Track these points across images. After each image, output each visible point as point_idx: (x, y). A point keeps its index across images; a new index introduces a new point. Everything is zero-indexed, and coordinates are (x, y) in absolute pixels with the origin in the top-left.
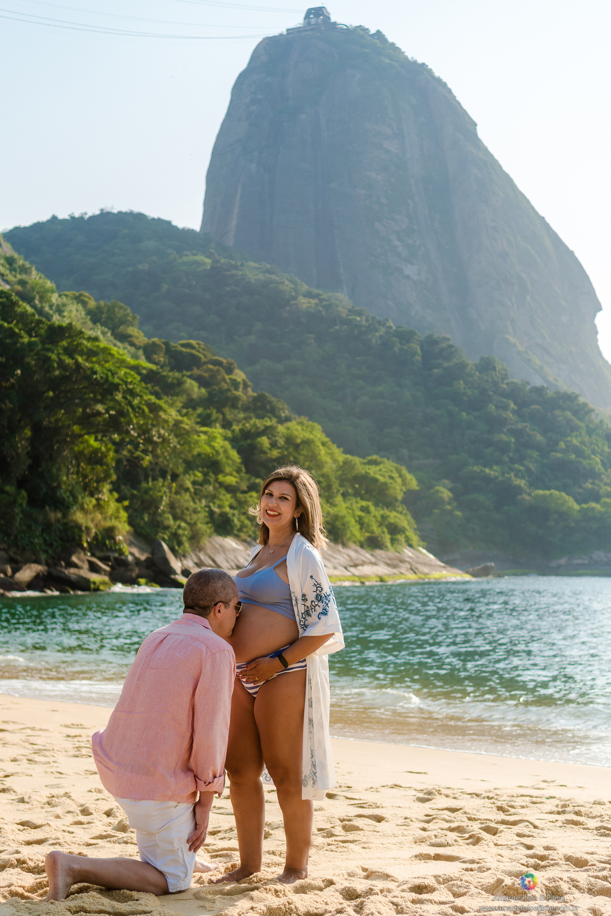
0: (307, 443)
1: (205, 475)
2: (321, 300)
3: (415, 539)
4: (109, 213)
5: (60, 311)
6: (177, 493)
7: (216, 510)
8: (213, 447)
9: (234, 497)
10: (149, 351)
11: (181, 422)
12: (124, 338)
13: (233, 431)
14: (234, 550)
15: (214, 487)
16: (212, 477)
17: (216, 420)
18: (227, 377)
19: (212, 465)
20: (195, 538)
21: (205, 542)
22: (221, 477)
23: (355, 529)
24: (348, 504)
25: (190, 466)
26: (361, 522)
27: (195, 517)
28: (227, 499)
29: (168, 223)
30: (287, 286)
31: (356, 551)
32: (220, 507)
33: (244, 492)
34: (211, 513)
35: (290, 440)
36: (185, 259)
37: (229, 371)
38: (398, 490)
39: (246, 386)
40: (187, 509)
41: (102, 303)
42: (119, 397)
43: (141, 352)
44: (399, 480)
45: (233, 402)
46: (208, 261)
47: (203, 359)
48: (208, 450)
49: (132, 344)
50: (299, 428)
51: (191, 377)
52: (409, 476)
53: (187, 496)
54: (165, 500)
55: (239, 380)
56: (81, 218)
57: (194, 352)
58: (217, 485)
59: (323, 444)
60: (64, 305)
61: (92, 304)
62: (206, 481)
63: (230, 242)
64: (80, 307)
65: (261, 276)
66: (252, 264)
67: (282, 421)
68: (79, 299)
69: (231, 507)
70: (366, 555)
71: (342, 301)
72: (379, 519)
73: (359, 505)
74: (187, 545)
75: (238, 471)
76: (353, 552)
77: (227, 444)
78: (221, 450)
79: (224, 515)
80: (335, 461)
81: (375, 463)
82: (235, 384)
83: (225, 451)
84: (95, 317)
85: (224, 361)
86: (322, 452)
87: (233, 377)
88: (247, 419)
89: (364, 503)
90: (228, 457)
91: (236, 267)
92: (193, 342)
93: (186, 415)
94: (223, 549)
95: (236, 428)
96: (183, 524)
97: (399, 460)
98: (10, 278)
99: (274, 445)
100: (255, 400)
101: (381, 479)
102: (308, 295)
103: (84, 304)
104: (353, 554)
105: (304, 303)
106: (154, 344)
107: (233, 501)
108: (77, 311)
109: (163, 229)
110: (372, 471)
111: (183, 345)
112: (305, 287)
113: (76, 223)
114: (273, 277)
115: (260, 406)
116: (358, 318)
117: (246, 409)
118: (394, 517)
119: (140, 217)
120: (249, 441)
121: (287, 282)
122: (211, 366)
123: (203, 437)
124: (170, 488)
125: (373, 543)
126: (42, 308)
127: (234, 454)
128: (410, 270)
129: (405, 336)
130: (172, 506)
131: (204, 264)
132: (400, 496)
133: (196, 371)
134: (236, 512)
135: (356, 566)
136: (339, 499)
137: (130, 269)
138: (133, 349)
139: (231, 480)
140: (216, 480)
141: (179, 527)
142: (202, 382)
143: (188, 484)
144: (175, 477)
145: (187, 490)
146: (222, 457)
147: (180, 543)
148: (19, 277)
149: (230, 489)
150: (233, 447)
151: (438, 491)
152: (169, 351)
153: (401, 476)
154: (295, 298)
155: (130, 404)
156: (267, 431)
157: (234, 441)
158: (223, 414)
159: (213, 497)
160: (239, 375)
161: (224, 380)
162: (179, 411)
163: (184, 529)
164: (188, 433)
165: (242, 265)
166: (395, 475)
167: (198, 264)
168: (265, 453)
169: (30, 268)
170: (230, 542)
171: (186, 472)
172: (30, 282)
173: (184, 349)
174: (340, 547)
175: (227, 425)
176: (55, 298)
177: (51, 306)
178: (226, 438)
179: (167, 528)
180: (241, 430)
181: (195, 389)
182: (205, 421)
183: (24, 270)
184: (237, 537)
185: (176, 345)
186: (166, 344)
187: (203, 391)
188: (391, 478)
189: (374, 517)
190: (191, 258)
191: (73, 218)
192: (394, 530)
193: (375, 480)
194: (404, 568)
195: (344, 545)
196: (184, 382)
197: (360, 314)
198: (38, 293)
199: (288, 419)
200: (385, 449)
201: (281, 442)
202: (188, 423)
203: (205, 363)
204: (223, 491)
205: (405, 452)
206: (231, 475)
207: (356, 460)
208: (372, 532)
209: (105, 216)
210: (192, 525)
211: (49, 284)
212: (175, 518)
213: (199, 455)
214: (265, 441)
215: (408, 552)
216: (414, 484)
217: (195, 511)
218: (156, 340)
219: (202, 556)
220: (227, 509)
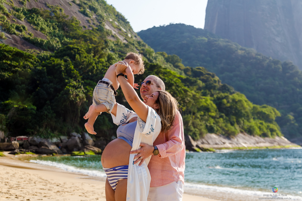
0: (240, 101)
1: (204, 113)
2: (246, 51)
3: (280, 133)
4: (173, 24)
5: (155, 58)
6: (195, 119)
7: (208, 125)
8: (207, 103)
9: (215, 120)
10: (186, 71)
11: (196, 95)
12: (177, 67)
13: (214, 98)
14: (215, 138)
15: (208, 117)
16: (207, 113)
17: (208, 94)
18: (212, 79)
19: (207, 109)
20: (201, 134)
21: (205, 135)
22: (210, 114)
23: (257, 130)
24: (255, 122)
25: (199, 110)
26: (260, 128)
27: (201, 127)
28: (212, 121)
29: (193, 27)
30: (234, 46)
31: (258, 138)
32: (210, 123)
33: (218, 118)
34: (207, 126)
35: (234, 100)
36: (198, 39)
37: (213, 76)
38: (273, 117)
39: (219, 82)
40: (198, 124)
41: (170, 55)
42: (174, 88)
43: (183, 72)
44: (274, 113)
45: (214, 88)
46: (206, 39)
47: (204, 73)
48: (205, 104)
49: (180, 69)
50: (237, 96)
51: (200, 79)
52: (277, 112)
53: (198, 120)
54: (191, 122)
55: (217, 80)
56: (163, 26)
57: (201, 71)
58: (209, 116)
59: (246, 101)
60: (157, 57)
61: (166, 56)
62: (205, 115)
63: (214, 32)
64: (162, 57)
65: (225, 44)
66: (221, 39)
67: (231, 94)
68: (162, 54)
69: (214, 123)
70: (262, 139)
71: (253, 51)
72: (267, 127)
73: (259, 122)
74: (198, 137)
75: (216, 111)
76: (257, 138)
77: (212, 102)
78: (210, 104)
79: (211, 126)
80: (250, 107)
81: (265, 107)
82: (215, 81)
83: (211, 105)
84: (167, 60)
85: (211, 73)
86: (245, 104)
87: (215, 79)
88: (219, 93)
89: (261, 121)
90: (212, 107)
91: (216, 41)
92: (201, 67)
93: (198, 93)
94: (211, 138)
95: (215, 96)
96: (197, 130)
97: (274, 106)
98: (139, 48)
99: (228, 102)
100: (222, 86)
101: (267, 113)
102: (241, 49)
103: (164, 56)
104: (257, 139)
105: (240, 52)
106: (187, 69)
107: (214, 122)
108: (161, 58)
109: (191, 29)
110: (264, 110)
111: (197, 69)
112: (240, 47)
113: (162, 28)
114: (229, 44)
115: (224, 89)
116: (259, 57)
117: (219, 89)
118: (272, 126)
119: (183, 25)
120: (220, 101)
121: (234, 45)
122: (207, 76)
123: (204, 100)
124: (192, 117)
125: (264, 135)
126: (150, 58)
127: (214, 106)
128: (278, 39)
129: (276, 63)
130: (193, 124)
131: (205, 40)
132: (274, 119)
133: (202, 77)
134: (215, 125)
135: (258, 143)
136: (252, 120)
137: (180, 43)
138: (180, 71)
139: (213, 114)
140: (208, 115)
141: (196, 131)
142: (203, 81)
143: (199, 116)
144: (194, 114)
145: (198, 118)
146: (210, 107)
147: (196, 136)
148: (142, 48)
149: (213, 117)
150: (214, 103)
151: (289, 117)
152: (192, 71)
153: (274, 111)
154: (237, 51)
155: (177, 90)
156: (226, 97)
157: (214, 101)
158: (211, 92)
159: (207, 120)
160: (217, 78)
161: (211, 80)
162: (195, 91)
163: (197, 131)
164: (198, 99)
165: (218, 40)
166: (272, 111)
167: (203, 40)
168: (225, 105)
169: (145, 45)
170: (213, 135)
171: (198, 112)
172: (145, 49)
173: (198, 70)
174: (252, 137)
175: (212, 95)
176: (154, 55)
177: (152, 57)
178: (211, 100)
179: (191, 131)
180: (217, 97)
181: (201, 83)
182: (204, 94)
183: (144, 45)
184: (216, 134)
185: (195, 68)
186: (192, 68)
187: (204, 84)
188: (271, 112)
189: (265, 126)
190: (201, 38)
191: (161, 26)
192: (272, 131)
193: (265, 113)
194: (276, 144)
195: (254, 136)
196: (197, 81)
197: (259, 55)
198: (148, 53)
199: (234, 93)
200: (269, 102)
201: (231, 101)
202: (198, 95)
203: (205, 74)
204: (211, 118)
205: (276, 103)
206: (213, 112)
207: (258, 106)
208: (264, 131)
209: (171, 25)
210: (200, 130)
211: (152, 50)
212: (194, 127)
213: (202, 106)
214: (225, 101)
215: (277, 138)
216: (279, 114)
217: (201, 125)
218: (188, 67)
219: (204, 140)
220: (212, 124)
